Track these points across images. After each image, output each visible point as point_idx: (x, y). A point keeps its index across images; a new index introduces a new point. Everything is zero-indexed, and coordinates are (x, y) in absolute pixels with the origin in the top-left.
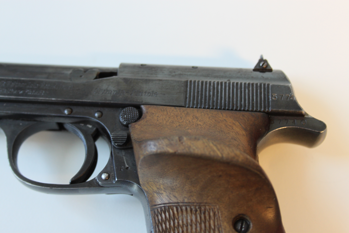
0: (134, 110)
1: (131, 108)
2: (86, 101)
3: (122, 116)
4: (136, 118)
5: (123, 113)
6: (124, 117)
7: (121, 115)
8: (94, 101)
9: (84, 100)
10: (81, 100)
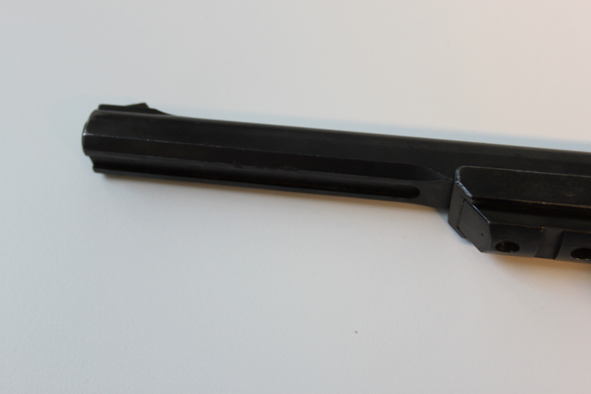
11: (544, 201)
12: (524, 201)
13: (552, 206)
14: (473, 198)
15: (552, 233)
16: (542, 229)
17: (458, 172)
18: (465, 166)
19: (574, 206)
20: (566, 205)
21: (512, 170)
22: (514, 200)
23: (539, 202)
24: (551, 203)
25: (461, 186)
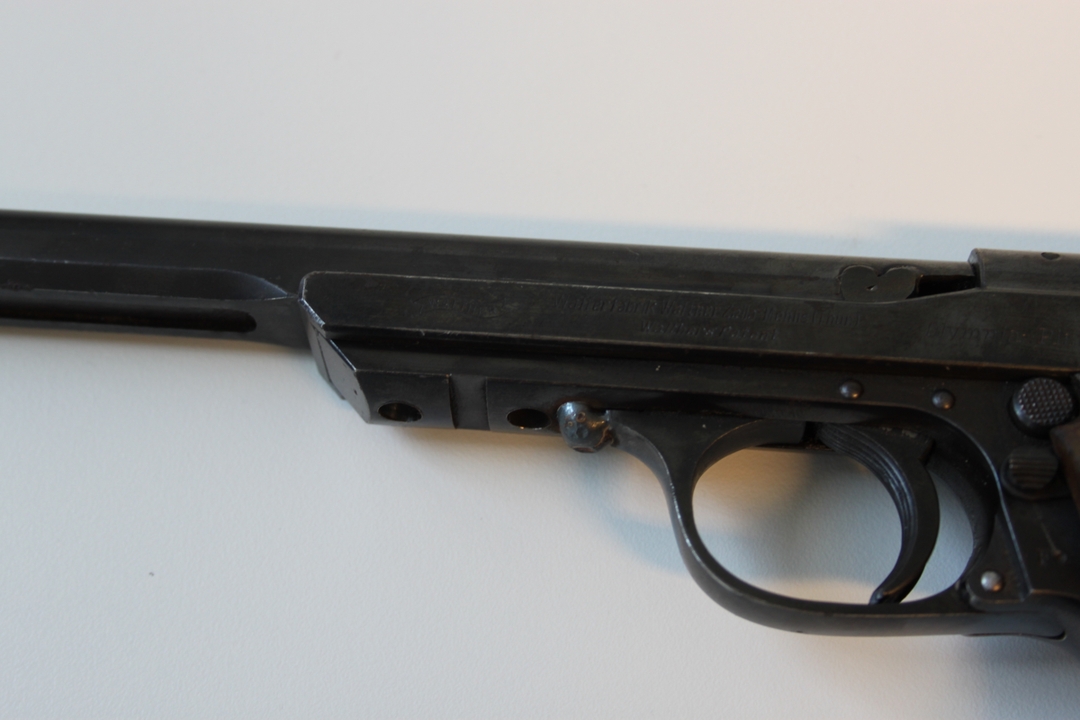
0: (1055, 387)
1: (1047, 383)
2: (907, 359)
3: (1022, 403)
4: (1068, 412)
5: (1025, 395)
6: (1031, 407)
7: (1021, 401)
8: (932, 361)
9: (900, 359)
10: (892, 358)
11: (448, 329)
12: (413, 330)
13: (460, 336)
14: (325, 328)
15: (469, 384)
16: (446, 378)
17: (304, 281)
18: (318, 272)
19: (498, 334)
20: (486, 334)
21: (399, 276)
22: (395, 328)
23: (437, 331)
24: (459, 332)
25: (306, 306)
